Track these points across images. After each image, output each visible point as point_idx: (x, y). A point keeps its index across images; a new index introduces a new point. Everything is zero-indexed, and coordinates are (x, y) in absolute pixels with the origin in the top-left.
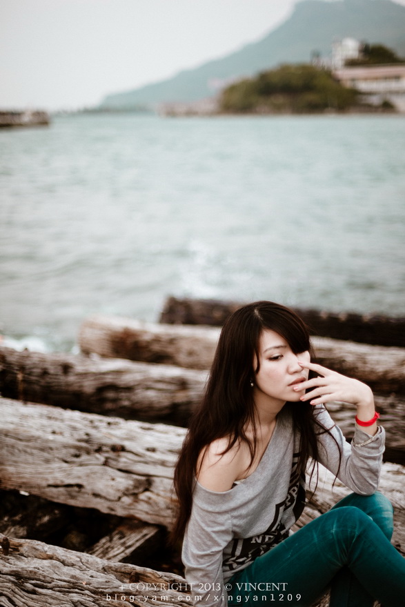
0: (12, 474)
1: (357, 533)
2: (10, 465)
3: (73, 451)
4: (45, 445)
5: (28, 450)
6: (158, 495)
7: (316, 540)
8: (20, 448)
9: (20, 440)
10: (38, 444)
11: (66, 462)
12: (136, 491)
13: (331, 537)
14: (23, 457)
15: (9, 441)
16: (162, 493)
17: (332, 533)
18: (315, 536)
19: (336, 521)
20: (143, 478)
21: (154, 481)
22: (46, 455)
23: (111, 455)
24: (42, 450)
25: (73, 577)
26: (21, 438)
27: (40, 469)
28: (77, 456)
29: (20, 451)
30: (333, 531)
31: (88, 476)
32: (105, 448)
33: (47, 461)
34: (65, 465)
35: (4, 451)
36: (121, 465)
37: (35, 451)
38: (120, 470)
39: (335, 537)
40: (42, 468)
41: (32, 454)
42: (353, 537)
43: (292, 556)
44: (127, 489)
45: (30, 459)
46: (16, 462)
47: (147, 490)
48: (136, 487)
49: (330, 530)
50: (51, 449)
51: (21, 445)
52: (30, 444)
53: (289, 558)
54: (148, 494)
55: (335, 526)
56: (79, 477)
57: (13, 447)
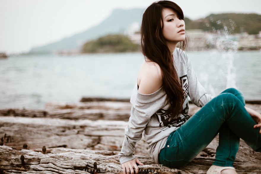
0: (31, 145)
1: (234, 105)
2: (29, 141)
3: (62, 129)
4: (48, 128)
5: (39, 132)
6: (104, 145)
7: (214, 111)
8: (35, 131)
9: (35, 127)
10: (44, 128)
11: (58, 135)
12: (93, 144)
13: (221, 108)
14: (36, 136)
15: (29, 129)
16: (106, 144)
17: (222, 106)
18: (213, 109)
19: (222, 101)
20: (97, 138)
21: (102, 139)
22: (48, 133)
23: (80, 129)
24: (46, 131)
25: (82, 156)
26: (35, 126)
27: (45, 140)
28: (64, 131)
29: (34, 133)
30: (222, 105)
31: (69, 140)
32: (77, 127)
33: (49, 136)
34: (57, 137)
35: (27, 134)
36: (86, 133)
37: (42, 132)
38: (86, 135)
39: (223, 107)
40: (46, 140)
41: (41, 134)
42: (232, 107)
43: (202, 120)
44: (89, 144)
45: (39, 136)
46: (32, 139)
47: (99, 143)
48: (93, 142)
49: (220, 105)
50: (50, 130)
51: (35, 130)
52: (40, 129)
53: (200, 121)
54: (99, 145)
55: (223, 102)
56: (65, 142)
57: (31, 131)
